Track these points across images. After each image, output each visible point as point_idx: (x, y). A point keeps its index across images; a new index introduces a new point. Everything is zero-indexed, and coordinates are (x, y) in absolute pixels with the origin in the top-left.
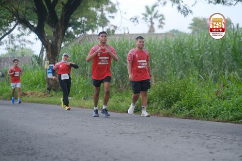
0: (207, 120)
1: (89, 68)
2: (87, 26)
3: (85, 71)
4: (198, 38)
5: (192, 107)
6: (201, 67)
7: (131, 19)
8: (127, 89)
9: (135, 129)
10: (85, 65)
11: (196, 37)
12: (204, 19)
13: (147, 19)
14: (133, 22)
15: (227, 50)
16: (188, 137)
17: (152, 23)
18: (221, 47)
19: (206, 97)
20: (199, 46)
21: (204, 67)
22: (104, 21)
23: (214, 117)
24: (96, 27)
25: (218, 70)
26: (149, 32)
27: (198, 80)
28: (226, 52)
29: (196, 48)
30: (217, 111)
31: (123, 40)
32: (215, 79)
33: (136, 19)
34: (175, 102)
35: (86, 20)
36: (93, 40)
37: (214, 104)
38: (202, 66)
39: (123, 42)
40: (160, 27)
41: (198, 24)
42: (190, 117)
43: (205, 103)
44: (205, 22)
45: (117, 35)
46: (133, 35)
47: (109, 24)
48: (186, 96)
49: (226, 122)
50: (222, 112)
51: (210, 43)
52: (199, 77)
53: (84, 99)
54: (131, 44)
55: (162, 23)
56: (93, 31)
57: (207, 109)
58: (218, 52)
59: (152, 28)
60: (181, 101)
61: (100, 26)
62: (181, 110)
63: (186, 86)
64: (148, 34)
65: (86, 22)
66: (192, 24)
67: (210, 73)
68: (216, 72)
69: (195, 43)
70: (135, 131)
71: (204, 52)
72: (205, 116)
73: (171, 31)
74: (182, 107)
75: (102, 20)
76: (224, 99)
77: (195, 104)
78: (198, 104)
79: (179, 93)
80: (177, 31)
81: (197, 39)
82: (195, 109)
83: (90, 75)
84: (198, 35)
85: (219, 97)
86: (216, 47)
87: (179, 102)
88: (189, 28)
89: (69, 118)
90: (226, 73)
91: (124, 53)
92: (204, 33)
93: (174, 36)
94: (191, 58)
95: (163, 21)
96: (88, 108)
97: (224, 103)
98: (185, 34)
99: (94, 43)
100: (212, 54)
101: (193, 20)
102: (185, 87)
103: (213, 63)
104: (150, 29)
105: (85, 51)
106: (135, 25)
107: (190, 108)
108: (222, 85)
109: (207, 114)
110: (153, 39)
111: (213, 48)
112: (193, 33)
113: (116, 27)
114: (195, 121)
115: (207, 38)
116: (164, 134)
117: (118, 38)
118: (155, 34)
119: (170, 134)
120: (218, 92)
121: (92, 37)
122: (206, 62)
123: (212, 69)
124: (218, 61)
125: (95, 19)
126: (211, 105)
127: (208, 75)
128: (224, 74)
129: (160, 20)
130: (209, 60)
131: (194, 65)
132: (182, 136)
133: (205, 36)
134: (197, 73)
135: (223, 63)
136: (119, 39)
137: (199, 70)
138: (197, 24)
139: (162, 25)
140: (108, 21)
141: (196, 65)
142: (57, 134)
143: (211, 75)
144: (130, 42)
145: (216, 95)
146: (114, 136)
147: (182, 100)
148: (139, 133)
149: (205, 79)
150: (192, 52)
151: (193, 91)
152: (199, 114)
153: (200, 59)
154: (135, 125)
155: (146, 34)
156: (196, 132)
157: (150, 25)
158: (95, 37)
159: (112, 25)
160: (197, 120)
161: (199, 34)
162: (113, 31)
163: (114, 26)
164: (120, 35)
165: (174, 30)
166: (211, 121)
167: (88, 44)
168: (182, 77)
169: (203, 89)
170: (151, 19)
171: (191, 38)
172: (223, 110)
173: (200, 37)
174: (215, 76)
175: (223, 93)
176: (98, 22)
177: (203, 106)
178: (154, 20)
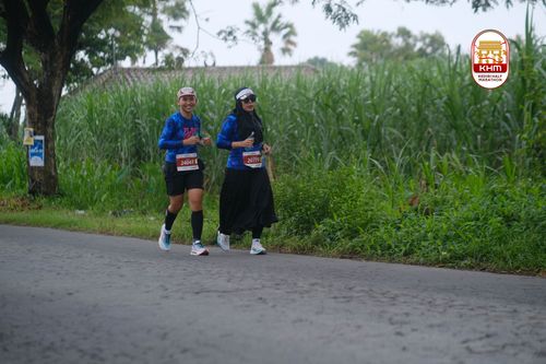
0: (391, 262)
1: (125, 145)
2: (120, 48)
3: (116, 151)
4: (371, 78)
5: (357, 232)
6: (376, 142)
7: (219, 33)
8: (211, 193)
9: (229, 281)
10: (117, 137)
11: (365, 75)
12: (385, 34)
13: (256, 34)
14: (225, 39)
15: (434, 104)
16: (349, 299)
17: (268, 43)
18: (420, 97)
19: (388, 211)
20: (372, 96)
21: (383, 142)
22: (159, 39)
23: (406, 254)
24: (141, 51)
25: (415, 149)
26: (262, 62)
27: (371, 171)
28: (432, 108)
29: (366, 99)
30: (413, 241)
31: (202, 80)
32: (409, 170)
33: (230, 33)
34: (319, 220)
35: (118, 34)
36: (133, 81)
37: (405, 225)
38: (379, 141)
39: (201, 85)
40: (285, 51)
41: (369, 45)
42: (353, 254)
43: (387, 222)
44: (385, 40)
45: (189, 68)
46: (225, 68)
47: (170, 44)
48: (344, 207)
49: (432, 264)
50: (423, 243)
51: (396, 89)
52: (374, 165)
53: (114, 213)
54: (220, 89)
55: (289, 42)
56: (134, 60)
57: (391, 236)
58: (414, 109)
59: (267, 56)
60: (332, 218)
61: (150, 48)
62: (331, 239)
63: (343, 184)
64: (258, 67)
65: (117, 40)
66: (355, 46)
67: (398, 155)
68: (410, 154)
69: (364, 87)
70: (230, 286)
71: (384, 110)
72: (385, 252)
73: (310, 61)
74: (334, 232)
75: (156, 34)
76: (427, 213)
77: (364, 226)
78: (371, 224)
79: (327, 201)
80: (323, 62)
81: (367, 79)
82: (365, 236)
83: (127, 160)
84: (371, 71)
85: (416, 210)
86: (410, 97)
87: (327, 220)
88: (351, 54)
89: (80, 257)
90: (433, 155)
91: (204, 111)
92: (384, 66)
93: (316, 72)
94: (355, 121)
95: (292, 38)
96: (122, 235)
97: (427, 223)
98: (342, 67)
99: (135, 86)
100: (402, 113)
101: (359, 36)
102: (342, 187)
103: (404, 134)
104: (263, 56)
105: (117, 105)
106: (230, 47)
107: (353, 233)
108: (423, 182)
109: (390, 247)
110: (269, 79)
111: (405, 101)
112: (360, 65)
113: (185, 52)
114: (364, 262)
115: (390, 76)
116: (296, 292)
117: (190, 75)
118: (275, 68)
119: (307, 292)
120: (415, 198)
121: (132, 74)
122: (390, 132)
123: (400, 147)
124: (415, 130)
125: (139, 33)
126: (399, 228)
127: (393, 159)
128: (428, 158)
129: (285, 36)
130: (394, 127)
131: (361, 139)
132: (335, 298)
133: (386, 73)
134: (367, 155)
135: (426, 134)
136: (194, 78)
137: (373, 150)
139: (290, 47)
140: (168, 38)
141: (366, 138)
142: (52, 293)
143: (399, 160)
144: (217, 86)
145: (411, 204)
146: (182, 298)
147: (335, 217)
148: (237, 290)
149: (386, 169)
150: (357, 107)
151: (358, 197)
152: (371, 247)
153: (375, 124)
154: (229, 273)
155: (253, 67)
156: (366, 289)
157: (263, 47)
158: (139, 74)
159: (177, 47)
160: (367, 260)
161: (373, 68)
162: (180, 60)
163: (182, 49)
164: (196, 70)
165: (316, 59)
166: (399, 262)
167: (122, 88)
168: (334, 166)
169: (381, 192)
170: (265, 34)
171: (355, 77)
172: (425, 238)
173: (374, 74)
174: (409, 164)
175: (426, 200)
176: (144, 38)
177: (382, 230)
178: (272, 37)
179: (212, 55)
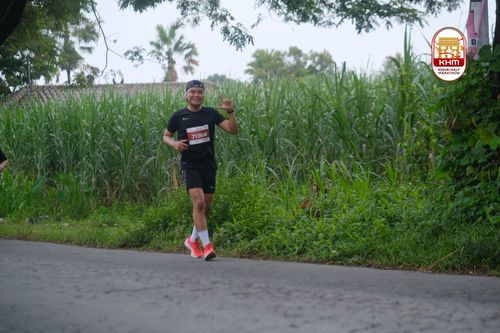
0: (285, 260)
1: (40, 157)
2: (35, 68)
3: (32, 163)
4: (266, 93)
5: (255, 233)
6: (271, 151)
7: (127, 54)
8: (121, 200)
9: (137, 281)
10: (33, 150)
11: (261, 91)
12: (278, 53)
13: (160, 54)
14: (133, 59)
15: (323, 117)
16: (247, 295)
17: (172, 62)
18: (310, 110)
19: (283, 214)
20: (267, 109)
21: (278, 151)
22: (71, 59)
23: (299, 253)
24: (54, 71)
25: (306, 157)
26: (166, 80)
27: (267, 178)
28: (321, 120)
29: (261, 113)
30: (305, 241)
31: (112, 95)
32: (302, 177)
33: (137, 53)
34: (220, 223)
35: (33, 55)
36: (47, 98)
37: (298, 227)
38: (274, 150)
39: (111, 101)
40: (187, 69)
41: (265, 64)
42: (251, 254)
43: (282, 224)
44: (279, 59)
45: (99, 86)
46: (132, 85)
47: (81, 64)
48: (243, 211)
49: (322, 263)
50: (315, 243)
51: (289, 103)
52: (269, 173)
53: (31, 220)
54: (128, 105)
55: (191, 61)
56: (48, 79)
57: (285, 237)
58: (305, 121)
59: (171, 74)
60: (232, 221)
61: (63, 68)
62: (232, 241)
63: (241, 190)
64: (162, 84)
65: (32, 60)
66: (252, 64)
67: (291, 162)
68: (302, 162)
69: (260, 102)
70: (138, 285)
71: (278, 122)
72: (281, 252)
73: (210, 78)
74: (234, 234)
75: (68, 55)
76: (318, 216)
77: (261, 228)
78: (267, 226)
79: (227, 207)
80: (222, 79)
81: (263, 94)
82: (261, 237)
83: (42, 171)
84: (265, 87)
85: (308, 213)
86: (301, 110)
87: (228, 223)
88: (247, 71)
90: (322, 163)
91: (113, 125)
92: (278, 81)
93: (217, 88)
94: (252, 133)
95: (194, 57)
96: (38, 240)
97: (319, 224)
98: (240, 83)
99: (49, 103)
100: (294, 125)
101: (254, 56)
102: (240, 193)
103: (297, 144)
104: (167, 74)
105: (32, 120)
106: (136, 66)
107: (251, 235)
108: (315, 188)
109: (285, 247)
110: (173, 95)
111: (297, 113)
112: (256, 81)
113: (95, 71)
114: (261, 261)
115: (283, 91)
116: (199, 289)
117: (100, 92)
118: (178, 85)
119: (210, 289)
120: (306, 203)
121: (47, 92)
122: (284, 142)
123: (294, 156)
124: (306, 140)
125: (52, 54)
126: (293, 230)
127: (287, 167)
128: (318, 166)
129: (187, 56)
130: (288, 138)
131: (258, 149)
132: (235, 294)
133: (280, 89)
134: (263, 163)
135: (316, 144)
136: (103, 95)
137: (269, 159)
138: (263, 64)
139: (193, 66)
140: (81, 58)
141: (262, 148)
143: (292, 168)
144: (125, 102)
145: (303, 208)
146: (95, 298)
147: (235, 220)
148: (145, 289)
149: (280, 176)
150: (253, 120)
151: (255, 201)
152: (268, 247)
153: (270, 135)
154: (137, 273)
155: (158, 84)
156: (263, 285)
157: (167, 65)
158: (53, 91)
159: (88, 66)
160: (264, 259)
161: (267, 84)
162: (91, 78)
163: (92, 68)
164: (104, 87)
165: (216, 76)
166: (293, 261)
167: (37, 105)
168: (233, 174)
169: (277, 197)
170: (169, 54)
171: (251, 92)
172: (316, 238)
173: (268, 90)
174: (301, 171)
175: (317, 203)
176: (57, 58)
177: (278, 232)
178: (176, 56)
179: (120, 74)
